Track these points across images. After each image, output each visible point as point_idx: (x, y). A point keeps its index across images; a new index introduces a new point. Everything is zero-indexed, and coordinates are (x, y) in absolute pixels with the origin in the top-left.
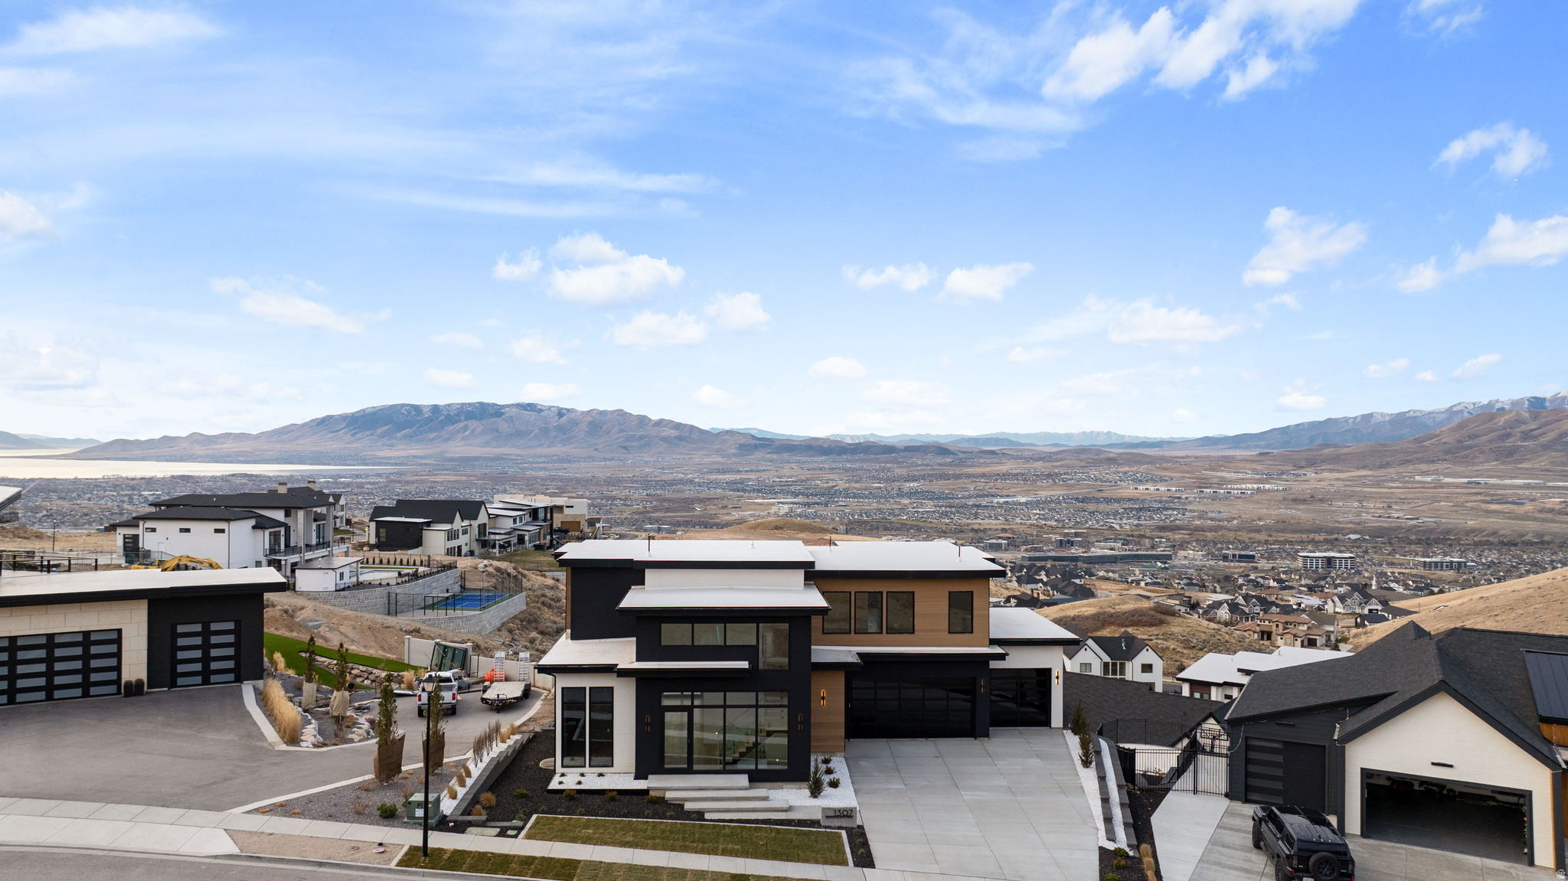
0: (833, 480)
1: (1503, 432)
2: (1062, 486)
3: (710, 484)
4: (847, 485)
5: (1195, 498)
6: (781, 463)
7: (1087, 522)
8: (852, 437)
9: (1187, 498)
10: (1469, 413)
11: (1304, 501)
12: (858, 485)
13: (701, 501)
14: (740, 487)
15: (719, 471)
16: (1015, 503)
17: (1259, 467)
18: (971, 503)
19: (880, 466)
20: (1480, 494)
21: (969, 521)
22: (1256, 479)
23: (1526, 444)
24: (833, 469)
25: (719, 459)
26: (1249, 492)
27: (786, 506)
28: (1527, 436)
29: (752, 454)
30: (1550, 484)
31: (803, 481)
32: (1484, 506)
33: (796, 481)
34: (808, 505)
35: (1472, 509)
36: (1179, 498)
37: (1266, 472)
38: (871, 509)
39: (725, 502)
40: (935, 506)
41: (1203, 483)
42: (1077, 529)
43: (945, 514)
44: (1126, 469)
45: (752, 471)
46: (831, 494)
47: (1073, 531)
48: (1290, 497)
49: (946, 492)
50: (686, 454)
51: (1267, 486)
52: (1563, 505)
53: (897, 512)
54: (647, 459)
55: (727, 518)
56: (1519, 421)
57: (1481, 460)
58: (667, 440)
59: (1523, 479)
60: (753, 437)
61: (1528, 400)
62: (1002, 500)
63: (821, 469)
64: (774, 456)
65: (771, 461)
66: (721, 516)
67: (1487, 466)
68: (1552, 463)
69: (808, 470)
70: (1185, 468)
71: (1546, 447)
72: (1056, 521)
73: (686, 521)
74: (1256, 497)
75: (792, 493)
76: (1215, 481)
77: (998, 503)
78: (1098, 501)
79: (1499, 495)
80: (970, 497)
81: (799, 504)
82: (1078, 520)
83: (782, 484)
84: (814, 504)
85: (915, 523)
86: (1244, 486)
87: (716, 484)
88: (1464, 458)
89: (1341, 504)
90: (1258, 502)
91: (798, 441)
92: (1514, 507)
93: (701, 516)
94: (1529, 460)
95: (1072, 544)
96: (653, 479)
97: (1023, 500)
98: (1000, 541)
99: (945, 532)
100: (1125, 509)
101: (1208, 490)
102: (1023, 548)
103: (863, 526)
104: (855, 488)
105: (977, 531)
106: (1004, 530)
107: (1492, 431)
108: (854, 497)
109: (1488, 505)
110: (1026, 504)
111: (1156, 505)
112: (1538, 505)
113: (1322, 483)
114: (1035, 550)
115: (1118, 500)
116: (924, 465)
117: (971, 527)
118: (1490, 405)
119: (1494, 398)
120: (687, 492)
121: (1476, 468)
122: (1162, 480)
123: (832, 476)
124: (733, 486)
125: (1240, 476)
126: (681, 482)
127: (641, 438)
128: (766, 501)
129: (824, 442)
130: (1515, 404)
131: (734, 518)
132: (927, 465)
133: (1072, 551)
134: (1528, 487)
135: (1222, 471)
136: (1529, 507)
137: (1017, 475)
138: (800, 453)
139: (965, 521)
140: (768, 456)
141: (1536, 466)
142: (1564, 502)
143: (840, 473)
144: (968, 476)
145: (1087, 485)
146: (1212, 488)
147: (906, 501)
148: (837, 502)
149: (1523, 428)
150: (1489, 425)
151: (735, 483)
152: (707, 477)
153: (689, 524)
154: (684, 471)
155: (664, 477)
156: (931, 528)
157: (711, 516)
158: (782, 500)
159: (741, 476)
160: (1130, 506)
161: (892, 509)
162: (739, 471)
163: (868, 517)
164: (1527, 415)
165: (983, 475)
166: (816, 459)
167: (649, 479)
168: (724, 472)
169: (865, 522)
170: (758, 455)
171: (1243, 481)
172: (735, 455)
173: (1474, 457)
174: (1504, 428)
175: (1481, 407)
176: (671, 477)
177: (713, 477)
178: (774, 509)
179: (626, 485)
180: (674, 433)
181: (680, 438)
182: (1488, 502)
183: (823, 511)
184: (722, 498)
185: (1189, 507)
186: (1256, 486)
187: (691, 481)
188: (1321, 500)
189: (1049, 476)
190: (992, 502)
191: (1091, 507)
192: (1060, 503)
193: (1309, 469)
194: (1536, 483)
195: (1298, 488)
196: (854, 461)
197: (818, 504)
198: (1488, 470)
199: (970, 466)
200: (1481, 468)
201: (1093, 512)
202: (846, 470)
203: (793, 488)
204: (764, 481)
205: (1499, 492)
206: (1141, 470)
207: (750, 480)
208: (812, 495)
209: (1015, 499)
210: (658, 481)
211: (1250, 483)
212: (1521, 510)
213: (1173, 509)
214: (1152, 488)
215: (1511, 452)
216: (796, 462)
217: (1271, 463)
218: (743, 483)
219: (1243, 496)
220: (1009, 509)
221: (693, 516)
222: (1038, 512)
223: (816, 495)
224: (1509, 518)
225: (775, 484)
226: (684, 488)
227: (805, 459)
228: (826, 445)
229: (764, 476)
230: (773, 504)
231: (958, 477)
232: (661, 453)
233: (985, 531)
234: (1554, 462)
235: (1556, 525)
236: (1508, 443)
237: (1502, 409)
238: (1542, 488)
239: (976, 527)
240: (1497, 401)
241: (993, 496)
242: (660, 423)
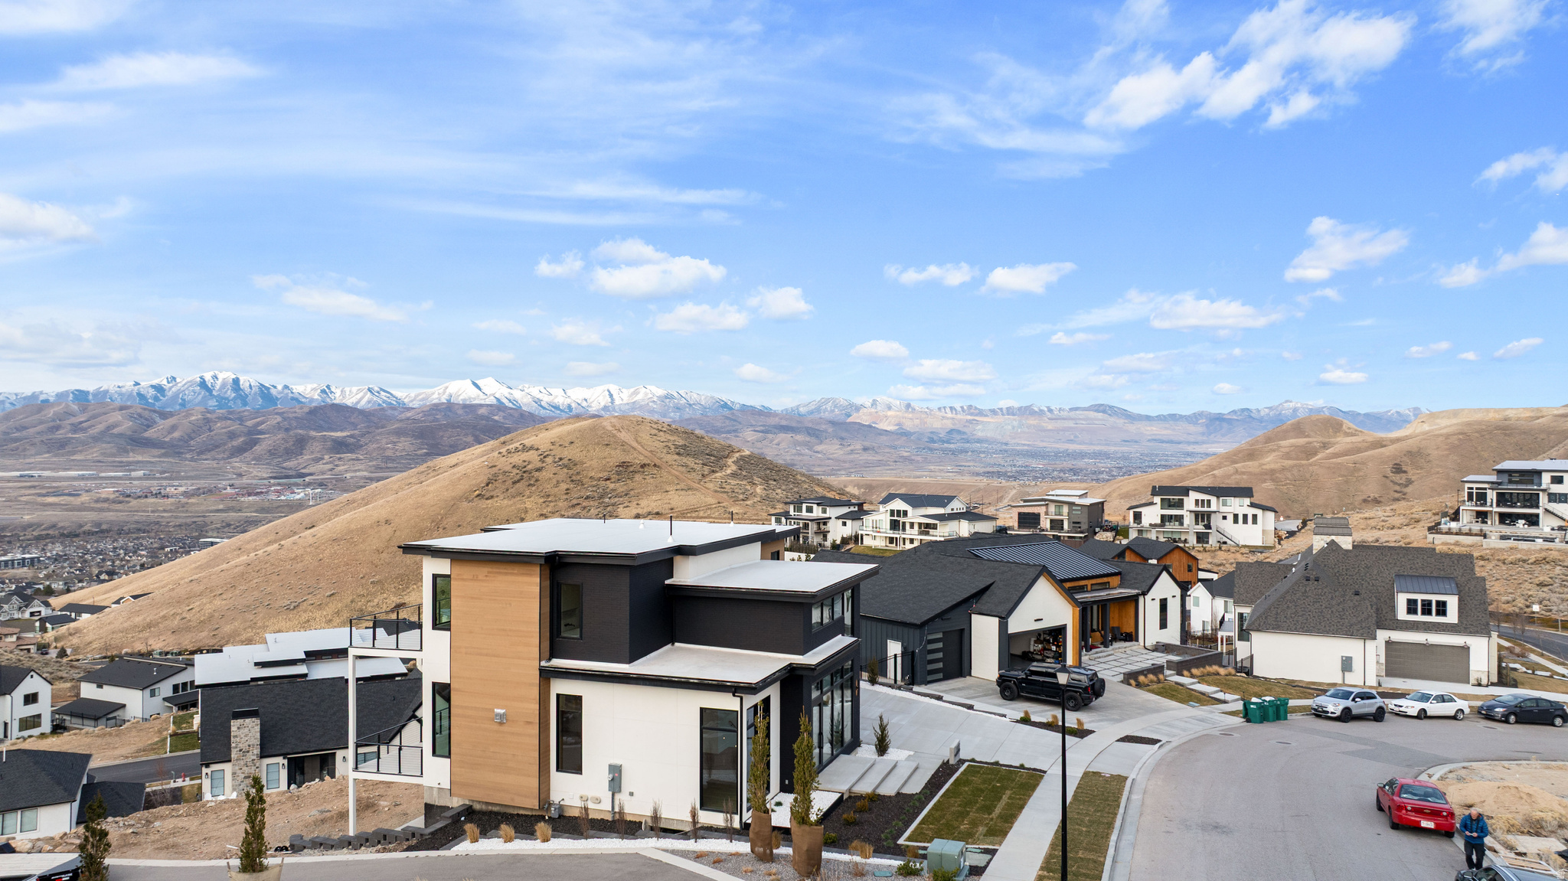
1: (52, 424)
10: (11, 404)
20: (34, 487)
23: (77, 436)
28: (76, 428)
30: (103, 475)
32: (40, 499)
35: (27, 503)
52: (117, 494)
56: (70, 414)
57: (33, 452)
59: (77, 470)
61: (73, 393)
67: (39, 459)
68: (103, 454)
71: (96, 439)
79: (54, 487)
88: (13, 450)
92: (71, 499)
94: (81, 451)
107: (41, 422)
109: (44, 499)
112: (94, 495)
118: (34, 396)
119: (37, 390)
121: (28, 461)
130: (61, 396)
134: (82, 478)
136: (85, 498)
141: (89, 457)
142: (117, 491)
149: (74, 420)
150: (37, 417)
164: (75, 407)
173: (25, 450)
174: (54, 420)
175: (25, 398)
182: (44, 495)
194: (90, 475)
198: (40, 463)
200: (33, 460)
205: (54, 484)
212: (77, 501)
215: (62, 444)
224: (67, 510)
234: (105, 453)
235: (111, 513)
236: (60, 434)
237: (47, 401)
238: (95, 479)
240: (41, 393)
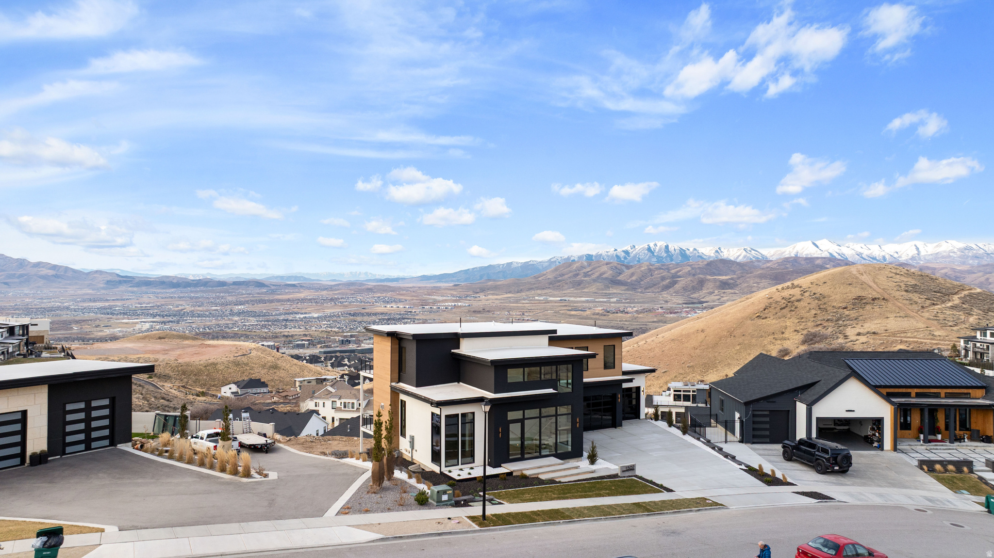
0: (181, 305)
1: (575, 273)
2: (340, 306)
3: (83, 310)
4: (193, 308)
5: (420, 312)
6: (141, 294)
7: (357, 328)
8: (193, 275)
9: (415, 312)
10: (559, 262)
11: (479, 312)
12: (200, 308)
13: (77, 322)
14: (109, 312)
15: (90, 300)
16: (310, 318)
17: (455, 293)
18: (281, 318)
19: (216, 295)
20: (566, 306)
21: (281, 330)
22: (453, 300)
23: (586, 279)
24: (181, 297)
25: (90, 291)
26: (450, 307)
27: (147, 324)
28: (586, 275)
29: (117, 287)
30: (597, 300)
31: (158, 306)
32: (568, 312)
33: (153, 307)
34: (164, 323)
35: (563, 314)
36: (411, 312)
37: (458, 295)
38: (212, 325)
39: (97, 322)
40: (257, 321)
41: (424, 303)
42: (351, 332)
43: (264, 326)
44: (379, 295)
45: (117, 300)
46: (180, 315)
47: (349, 334)
48: (472, 310)
49: (264, 311)
50: (61, 288)
51: (460, 304)
52: (603, 311)
53: (230, 326)
54: (27, 292)
55: (100, 334)
56: (583, 267)
57: (566, 288)
58: (45, 277)
59: (585, 297)
60: (118, 275)
61: (585, 256)
62: (302, 316)
63: (172, 298)
64: (135, 289)
65: (132, 292)
66: (95, 333)
67: (568, 291)
68: (598, 289)
69: (162, 298)
70: (414, 294)
71: (595, 281)
72: (338, 328)
73: (66, 337)
74: (454, 310)
75: (151, 314)
76: (430, 301)
77: (299, 318)
78: (363, 315)
79: (575, 306)
80: (280, 314)
81: (158, 322)
82: (352, 327)
83: (143, 308)
84: (168, 322)
85: (244, 333)
86: (447, 304)
87: (90, 310)
88: (558, 287)
89: (499, 313)
90: (455, 313)
91: (153, 278)
92: (582, 312)
93: (78, 334)
94: (587, 287)
95: (349, 342)
96: (33, 307)
97: (316, 315)
98: (304, 342)
99: (266, 338)
100: (380, 319)
101: (427, 307)
102: (319, 346)
103: (207, 336)
104: (199, 310)
105: (287, 336)
106: (305, 335)
107: (571, 272)
108: (198, 317)
109: (570, 312)
110: (318, 318)
111: (398, 317)
112: (592, 311)
113: (488, 301)
114: (327, 347)
115: (375, 314)
116: (248, 294)
117: (283, 334)
118: (569, 258)
119: (570, 255)
120: (64, 316)
121: (564, 292)
122: (400, 301)
123: (181, 303)
124: (102, 310)
125: (444, 298)
126: (59, 308)
127: (21, 276)
128: (131, 321)
129: (174, 279)
130: (580, 257)
131: (106, 334)
132: (250, 294)
133: (350, 346)
134: (587, 302)
135: (434, 295)
136: (588, 312)
137: (310, 299)
138: (155, 287)
139: (278, 330)
140: (130, 289)
141: (591, 290)
142: (603, 309)
143: (187, 300)
144: (279, 301)
145: (356, 305)
146: (429, 305)
147: (236, 318)
148: (186, 320)
149: (585, 270)
150: (569, 269)
151: (104, 309)
152: (81, 304)
153: (69, 340)
154: (60, 301)
155: (43, 306)
156: (256, 336)
157: (86, 334)
158: (143, 320)
159: (109, 304)
160: (383, 317)
161: (227, 324)
162: (107, 300)
163: (210, 330)
164: (586, 264)
165: (289, 300)
166: (167, 291)
167: (30, 307)
168: (95, 301)
169: (208, 333)
170: (122, 288)
171: (446, 301)
172: (103, 288)
173: (563, 286)
174: (576, 271)
175: (564, 259)
176: (49, 305)
177: (86, 305)
178: (138, 327)
179: (9, 312)
180: (51, 272)
181: (56, 276)
182: (570, 310)
183: (176, 327)
184: (95, 320)
185: (417, 317)
186: (453, 304)
187: (67, 308)
188: (488, 311)
189: (332, 300)
190: (296, 317)
191: (359, 319)
192: (339, 316)
193: (481, 294)
194: (591, 300)
195: (476, 305)
196: (196, 292)
197: (171, 322)
198: (569, 293)
199: (279, 294)
200: (566, 292)
201: (361, 322)
202: (191, 298)
203: (151, 312)
204: (128, 306)
205: (575, 305)
206: (388, 295)
207: (117, 306)
208: (166, 316)
209: (310, 315)
210: (38, 308)
211: (450, 302)
212: (584, 314)
213: (408, 319)
214: (395, 306)
215: (579, 283)
216: (152, 293)
217: (461, 290)
218: (111, 309)
219: (447, 310)
220: (307, 321)
221: (71, 334)
222: (326, 323)
223: (170, 316)
224: (580, 319)
225: (137, 309)
226: (62, 313)
227: (159, 291)
228: (175, 281)
229: (128, 303)
230: (137, 323)
231: (271, 301)
232: (39, 287)
233: (292, 336)
234: (598, 288)
235: (600, 321)
236: (578, 278)
237: (574, 261)
238: (593, 302)
239: (286, 334)
240: (572, 256)
241: (296, 313)
242: (38, 265)
